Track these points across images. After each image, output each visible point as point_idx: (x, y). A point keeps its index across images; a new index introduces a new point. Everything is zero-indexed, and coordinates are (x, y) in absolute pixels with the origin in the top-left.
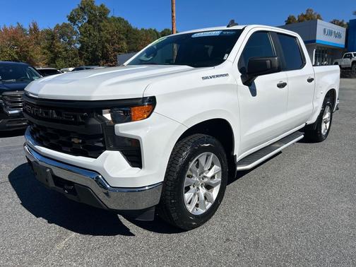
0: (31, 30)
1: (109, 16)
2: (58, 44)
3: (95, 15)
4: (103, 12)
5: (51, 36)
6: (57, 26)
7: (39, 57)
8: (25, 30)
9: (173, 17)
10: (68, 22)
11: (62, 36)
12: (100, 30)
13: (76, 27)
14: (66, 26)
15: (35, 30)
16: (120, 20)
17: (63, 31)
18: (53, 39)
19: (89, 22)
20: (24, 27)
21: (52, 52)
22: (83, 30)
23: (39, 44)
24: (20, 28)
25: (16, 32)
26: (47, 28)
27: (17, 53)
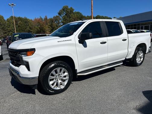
0: (45, 19)
1: (74, 11)
2: (54, 24)
3: (68, 12)
4: (72, 10)
5: (52, 21)
6: (54, 17)
7: (47, 29)
8: (43, 19)
9: (92, 12)
10: (58, 15)
11: (56, 21)
12: (70, 17)
13: (61, 17)
14: (57, 17)
15: (46, 19)
16: (78, 13)
17: (56, 19)
18: (52, 22)
19: (66, 15)
20: (42, 18)
21: (52, 27)
22: (63, 18)
23: (47, 24)
24: (41, 19)
25: (39, 20)
26: (50, 18)
27: (39, 28)
